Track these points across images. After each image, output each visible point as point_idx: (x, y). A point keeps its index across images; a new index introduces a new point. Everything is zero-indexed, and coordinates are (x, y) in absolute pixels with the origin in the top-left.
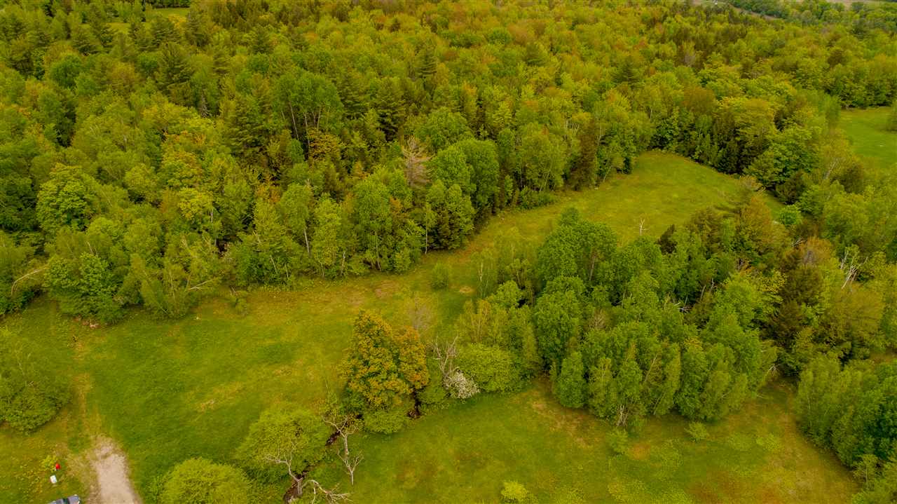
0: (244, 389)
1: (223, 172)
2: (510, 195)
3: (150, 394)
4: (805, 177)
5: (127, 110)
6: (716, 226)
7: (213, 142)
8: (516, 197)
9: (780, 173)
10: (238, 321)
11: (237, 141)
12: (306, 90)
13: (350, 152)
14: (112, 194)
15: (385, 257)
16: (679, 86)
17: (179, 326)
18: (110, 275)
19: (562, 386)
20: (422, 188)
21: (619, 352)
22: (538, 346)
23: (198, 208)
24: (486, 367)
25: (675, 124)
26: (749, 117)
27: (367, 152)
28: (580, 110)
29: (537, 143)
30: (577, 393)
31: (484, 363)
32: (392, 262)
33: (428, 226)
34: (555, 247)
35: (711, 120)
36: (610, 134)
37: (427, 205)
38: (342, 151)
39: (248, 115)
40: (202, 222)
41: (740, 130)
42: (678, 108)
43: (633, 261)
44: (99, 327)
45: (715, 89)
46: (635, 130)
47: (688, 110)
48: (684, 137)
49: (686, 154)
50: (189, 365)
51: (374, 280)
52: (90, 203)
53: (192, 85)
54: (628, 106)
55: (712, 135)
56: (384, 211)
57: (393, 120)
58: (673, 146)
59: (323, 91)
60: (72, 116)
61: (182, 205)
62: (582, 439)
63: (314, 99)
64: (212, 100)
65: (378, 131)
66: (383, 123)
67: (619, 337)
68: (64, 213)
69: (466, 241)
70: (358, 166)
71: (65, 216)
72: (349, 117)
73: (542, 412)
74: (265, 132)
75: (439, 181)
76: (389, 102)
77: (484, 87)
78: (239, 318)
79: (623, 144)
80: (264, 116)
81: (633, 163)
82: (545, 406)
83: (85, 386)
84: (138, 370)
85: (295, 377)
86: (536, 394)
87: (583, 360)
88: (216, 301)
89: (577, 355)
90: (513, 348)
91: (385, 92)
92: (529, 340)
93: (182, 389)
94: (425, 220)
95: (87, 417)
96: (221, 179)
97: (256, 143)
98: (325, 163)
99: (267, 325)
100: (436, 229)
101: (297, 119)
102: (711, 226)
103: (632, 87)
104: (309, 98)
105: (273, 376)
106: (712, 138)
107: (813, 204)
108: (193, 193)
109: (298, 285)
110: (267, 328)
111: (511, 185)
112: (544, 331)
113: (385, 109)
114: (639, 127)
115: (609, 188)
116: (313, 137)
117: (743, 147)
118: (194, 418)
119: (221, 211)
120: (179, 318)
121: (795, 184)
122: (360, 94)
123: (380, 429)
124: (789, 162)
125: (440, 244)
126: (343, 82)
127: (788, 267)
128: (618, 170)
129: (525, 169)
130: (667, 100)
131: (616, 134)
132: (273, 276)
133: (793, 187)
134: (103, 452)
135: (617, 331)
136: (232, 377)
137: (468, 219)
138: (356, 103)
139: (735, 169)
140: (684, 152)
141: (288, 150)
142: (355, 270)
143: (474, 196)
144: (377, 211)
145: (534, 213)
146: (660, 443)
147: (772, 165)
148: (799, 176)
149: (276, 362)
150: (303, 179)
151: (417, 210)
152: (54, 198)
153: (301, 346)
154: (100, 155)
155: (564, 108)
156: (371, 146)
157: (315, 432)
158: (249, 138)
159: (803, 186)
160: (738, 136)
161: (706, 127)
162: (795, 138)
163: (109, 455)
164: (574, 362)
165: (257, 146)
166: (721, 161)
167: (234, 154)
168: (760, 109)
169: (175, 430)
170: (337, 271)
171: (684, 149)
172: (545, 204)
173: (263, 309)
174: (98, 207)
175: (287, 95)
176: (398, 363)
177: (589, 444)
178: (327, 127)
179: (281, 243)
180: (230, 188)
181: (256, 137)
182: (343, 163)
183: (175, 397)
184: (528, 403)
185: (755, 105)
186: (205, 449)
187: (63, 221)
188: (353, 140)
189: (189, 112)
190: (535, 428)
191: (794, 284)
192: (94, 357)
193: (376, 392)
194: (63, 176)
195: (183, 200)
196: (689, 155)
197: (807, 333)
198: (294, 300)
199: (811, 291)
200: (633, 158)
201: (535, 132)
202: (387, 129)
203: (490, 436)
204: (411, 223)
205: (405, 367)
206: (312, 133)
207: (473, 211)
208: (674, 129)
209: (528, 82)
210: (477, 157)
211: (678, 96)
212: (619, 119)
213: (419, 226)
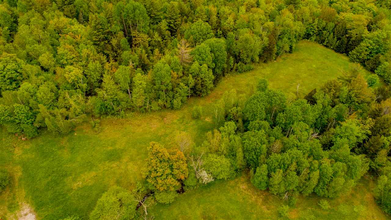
0: (96, 176)
1: (88, 56)
2: (232, 66)
3: (50, 178)
4: (381, 58)
5: (41, 21)
6: (338, 89)
7: (84, 39)
8: (235, 68)
9: (368, 54)
10: (96, 136)
11: (96, 38)
12: (130, 11)
13: (153, 43)
14: (31, 69)
15: (169, 102)
16: (319, 6)
17: (66, 138)
18: (31, 113)
19: (256, 181)
20: (187, 66)
21: (287, 166)
22: (244, 157)
23: (75, 77)
24: (218, 168)
25: (315, 27)
26: (354, 25)
27: (162, 42)
28: (269, 20)
29: (246, 40)
30: (264, 185)
31: (217, 166)
32: (172, 104)
33: (191, 86)
34: (255, 104)
35: (334, 25)
36: (283, 33)
37: (190, 75)
38: (149, 42)
39: (101, 24)
40: (78, 83)
41: (349, 31)
42: (318, 19)
43: (296, 114)
44: (26, 139)
45: (336, 8)
46: (296, 31)
47: (323, 19)
48: (320, 33)
49: (320, 42)
50: (70, 161)
51: (163, 113)
52: (21, 74)
53: (75, 6)
54: (293, 18)
55: (334, 33)
56: (167, 80)
57: (174, 25)
58: (314, 38)
59: (139, 12)
60: (16, 22)
61: (66, 75)
62: (265, 207)
63: (134, 16)
64: (86, 14)
65: (167, 31)
66: (169, 26)
67: (287, 158)
68: (8, 79)
69: (209, 92)
70: (157, 51)
71: (9, 81)
72: (152, 23)
73: (245, 190)
74: (110, 33)
75: (196, 62)
76: (173, 16)
77: (220, 7)
78: (96, 134)
79: (289, 39)
80: (109, 25)
81: (293, 48)
82: (247, 187)
83: (18, 173)
84: (45, 164)
85: (122, 169)
86: (243, 180)
87: (268, 168)
88: (85, 124)
89: (265, 166)
90: (231, 156)
91: (171, 10)
92: (240, 154)
93: (66, 175)
94: (189, 82)
95: (18, 191)
96: (87, 59)
97: (106, 39)
98: (139, 50)
99: (109, 138)
100: (194, 87)
101: (126, 25)
102: (335, 90)
103: (295, 7)
104: (131, 15)
105: (111, 168)
106: (334, 35)
107: (384, 72)
108: (72, 69)
109: (126, 115)
110: (109, 140)
111: (232, 62)
112: (247, 151)
113: (171, 19)
114: (298, 30)
115: (281, 61)
116: (134, 35)
117: (350, 40)
118: (71, 192)
119: (87, 76)
120: (67, 135)
121: (376, 61)
122: (158, 11)
123: (163, 202)
124: (373, 49)
125: (197, 94)
126: (150, 5)
127: (375, 115)
128: (286, 52)
129: (240, 52)
130: (312, 14)
131: (286, 34)
132: (113, 112)
133: (374, 62)
134: (25, 212)
135: (286, 155)
136: (91, 168)
137: (211, 82)
138: (156, 16)
139: (344, 51)
140: (319, 41)
141: (121, 44)
142: (153, 108)
143: (214, 70)
144: (164, 81)
145: (244, 75)
146: (305, 209)
147: (364, 50)
148: (378, 57)
149: (113, 160)
150: (128, 59)
151: (185, 78)
152: (2, 72)
153: (126, 151)
154: (27, 47)
155: (260, 19)
156: (163, 39)
157: (130, 205)
158: (102, 36)
159: (380, 62)
160: (347, 34)
161: (331, 29)
162: (378, 37)
163: (28, 214)
164: (263, 169)
165: (107, 40)
166: (338, 47)
167: (95, 44)
168: (360, 20)
169: (61, 200)
170: (145, 109)
171: (319, 40)
172: (249, 70)
173: (108, 129)
174: (25, 76)
175: (121, 13)
176: (172, 169)
177: (269, 210)
178: (141, 30)
179: (116, 95)
180: (91, 66)
181: (106, 36)
182: (150, 48)
183: (62, 180)
184: (238, 185)
185: (358, 18)
186: (76, 210)
187: (8, 83)
188: (154, 37)
189: (73, 21)
190: (242, 200)
191: (379, 125)
192: (23, 156)
193: (160, 185)
194: (6, 60)
195: (67, 72)
196: (321, 43)
197: (384, 152)
198: (123, 124)
199: (387, 130)
200: (294, 45)
201: (245, 34)
202: (172, 30)
203: (218, 204)
204: (182, 84)
205: (176, 172)
206: (134, 33)
207: (213, 77)
208: (315, 30)
209: (242, 5)
210: (216, 49)
211: (318, 12)
212: (288, 26)
213: (186, 86)
